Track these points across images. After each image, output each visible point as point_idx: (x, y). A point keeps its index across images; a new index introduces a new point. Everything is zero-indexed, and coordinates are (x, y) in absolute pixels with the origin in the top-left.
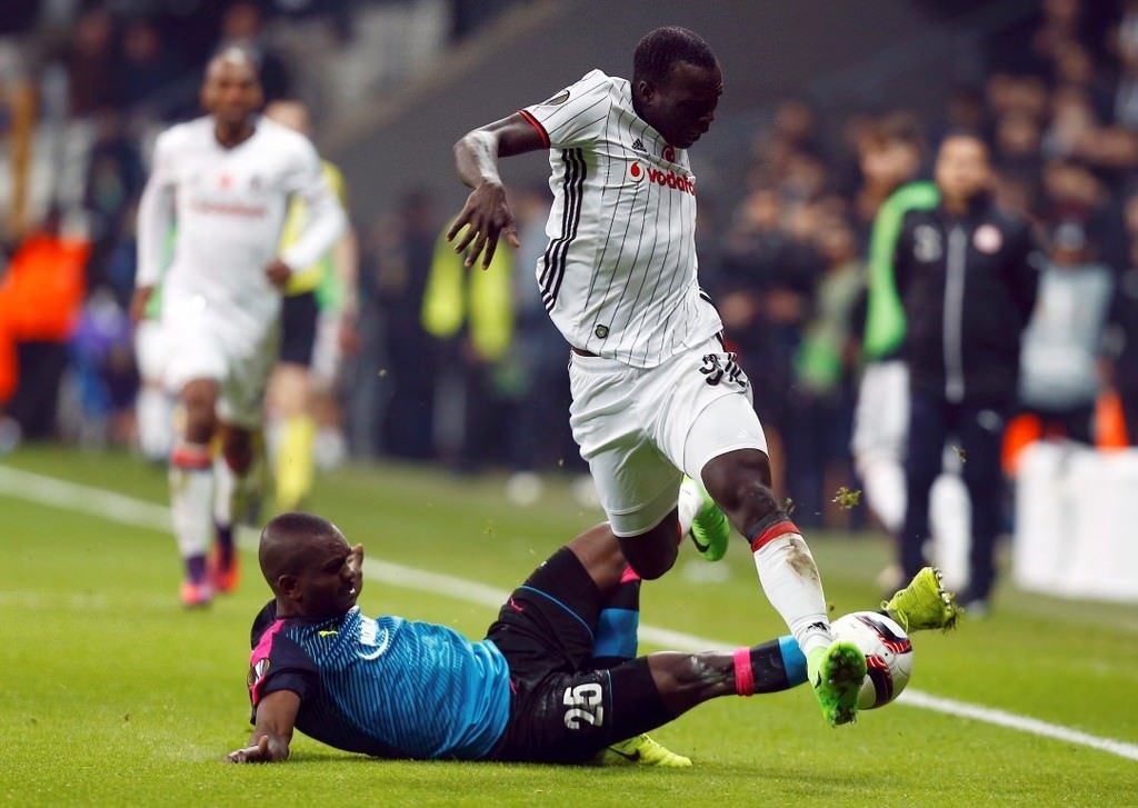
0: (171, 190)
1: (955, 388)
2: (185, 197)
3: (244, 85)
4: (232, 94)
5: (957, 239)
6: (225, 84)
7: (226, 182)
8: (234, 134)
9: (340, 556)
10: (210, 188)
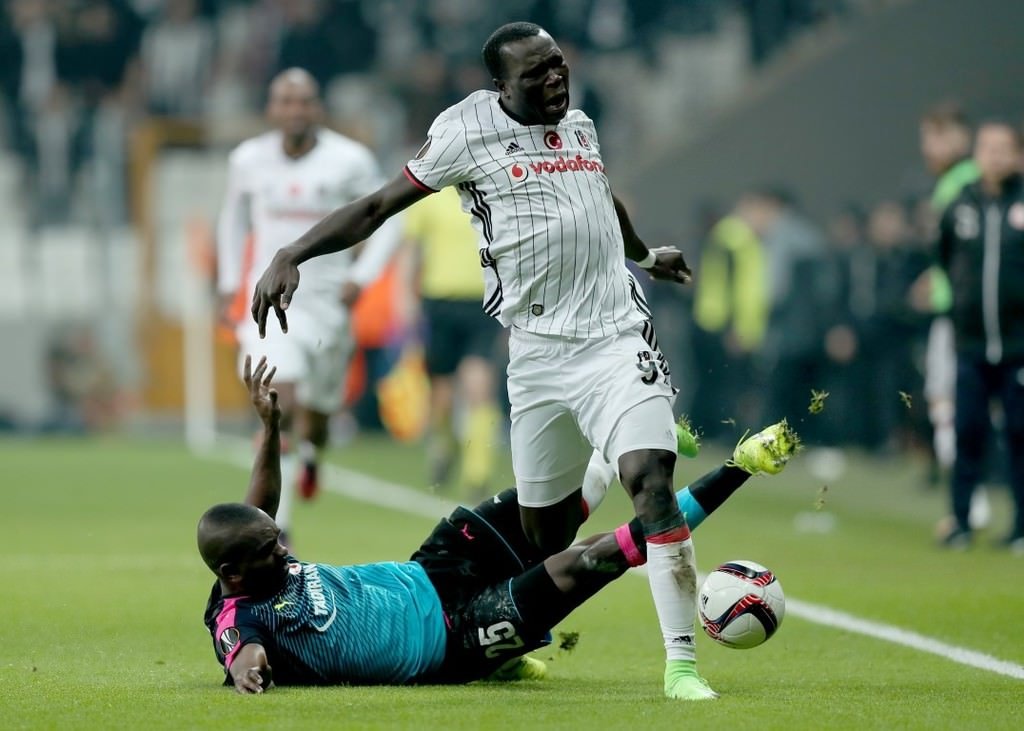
0: (246, 200)
1: (994, 351)
2: (260, 207)
3: (305, 102)
4: (293, 111)
5: (993, 217)
6: (287, 101)
7: (295, 191)
8: (299, 145)
9: (271, 539)
10: (281, 197)
